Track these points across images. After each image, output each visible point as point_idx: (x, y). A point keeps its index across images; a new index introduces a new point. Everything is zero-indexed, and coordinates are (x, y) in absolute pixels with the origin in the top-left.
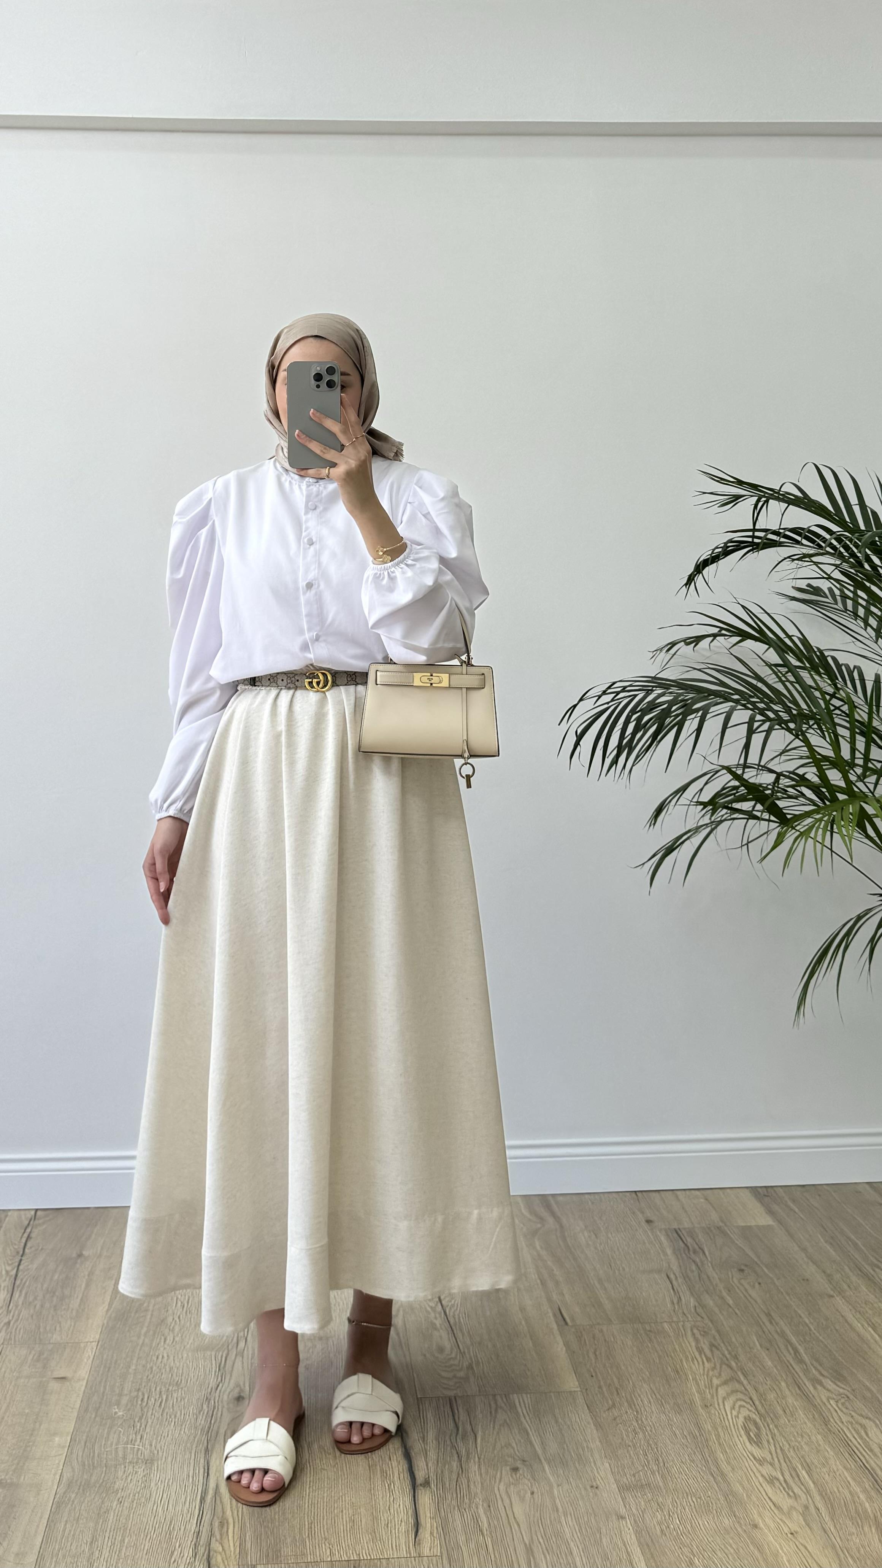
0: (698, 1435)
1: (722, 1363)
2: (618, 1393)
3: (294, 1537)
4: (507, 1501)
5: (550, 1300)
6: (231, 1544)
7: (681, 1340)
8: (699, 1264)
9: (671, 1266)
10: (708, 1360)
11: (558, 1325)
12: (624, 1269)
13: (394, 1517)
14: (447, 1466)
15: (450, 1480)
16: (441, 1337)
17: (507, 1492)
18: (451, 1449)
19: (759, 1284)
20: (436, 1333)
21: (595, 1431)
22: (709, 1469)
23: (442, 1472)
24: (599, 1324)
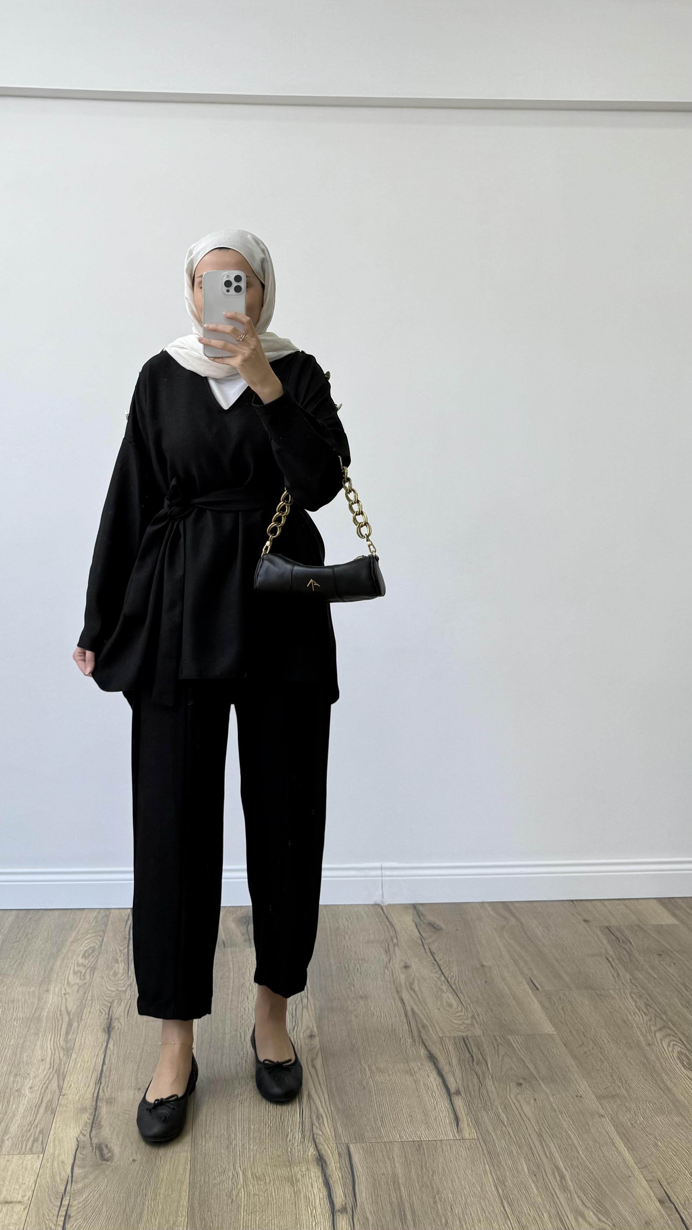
0: (646, 1063)
1: (656, 1016)
2: (585, 1036)
3: (372, 1126)
4: (517, 1105)
5: (522, 973)
6: (328, 1130)
7: (624, 1001)
8: (629, 951)
9: (608, 951)
10: (645, 1014)
11: (532, 990)
12: (574, 954)
13: (439, 1114)
14: (470, 1082)
15: (474, 1091)
16: (448, 997)
17: (517, 1099)
18: (470, 1071)
19: (674, 964)
20: (444, 995)
21: (572, 1060)
22: (659, 1086)
23: (467, 1085)
24: (562, 990)
